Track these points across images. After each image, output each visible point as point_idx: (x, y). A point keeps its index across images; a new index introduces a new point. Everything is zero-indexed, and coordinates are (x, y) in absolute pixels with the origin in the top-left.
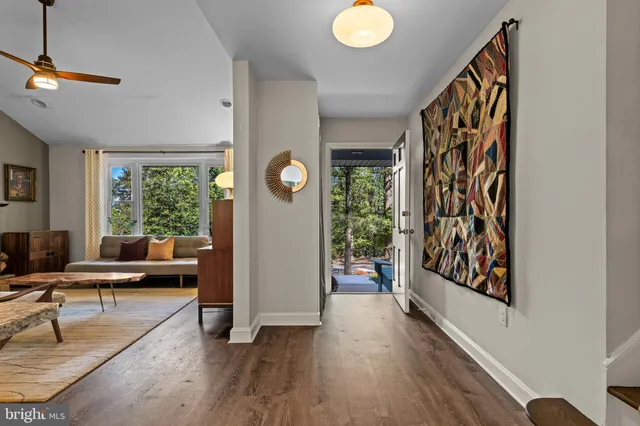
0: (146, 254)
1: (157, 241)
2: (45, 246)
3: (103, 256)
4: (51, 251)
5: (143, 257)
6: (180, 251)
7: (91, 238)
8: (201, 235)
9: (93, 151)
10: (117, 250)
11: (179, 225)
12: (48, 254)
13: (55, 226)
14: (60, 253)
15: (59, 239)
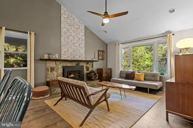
0: (134, 78)
1: (138, 73)
2: (106, 73)
3: (121, 77)
4: (107, 74)
5: (133, 79)
6: (147, 78)
7: (117, 71)
8: (155, 72)
9: (118, 44)
10: (125, 75)
11: (140, 67)
12: (107, 75)
13: (109, 67)
14: (110, 75)
15: (109, 71)
